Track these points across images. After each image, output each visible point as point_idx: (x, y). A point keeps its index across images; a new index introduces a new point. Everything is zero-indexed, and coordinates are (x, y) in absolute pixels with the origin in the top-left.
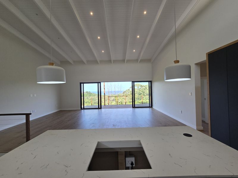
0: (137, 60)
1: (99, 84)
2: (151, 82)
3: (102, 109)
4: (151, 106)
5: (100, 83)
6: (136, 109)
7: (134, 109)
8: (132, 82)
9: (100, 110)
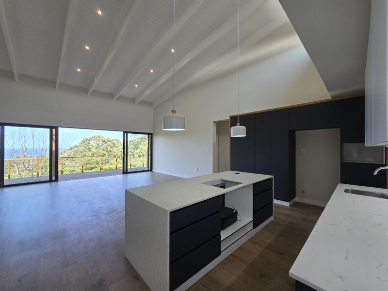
0: (133, 100)
1: (54, 130)
2: (151, 134)
3: (59, 183)
4: (150, 169)
5: (56, 128)
6: (129, 175)
7: (125, 175)
8: (124, 132)
9: (54, 183)
